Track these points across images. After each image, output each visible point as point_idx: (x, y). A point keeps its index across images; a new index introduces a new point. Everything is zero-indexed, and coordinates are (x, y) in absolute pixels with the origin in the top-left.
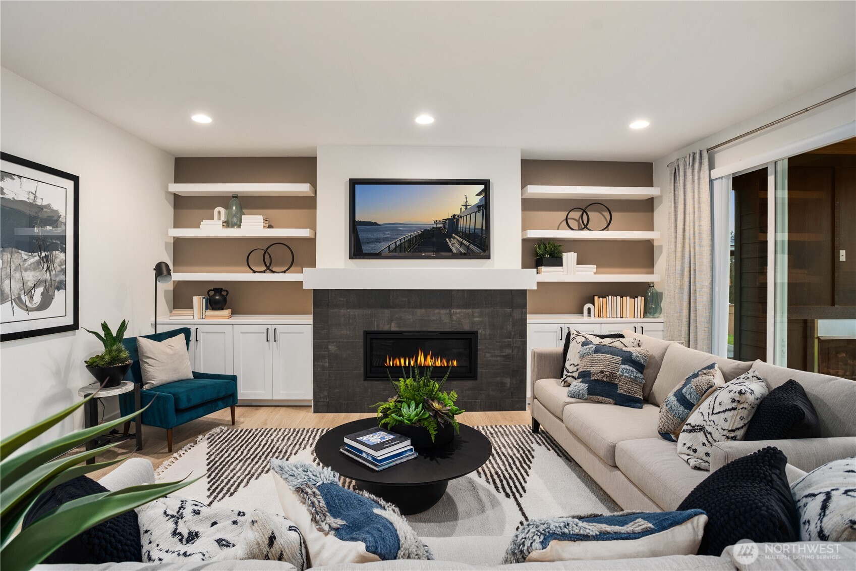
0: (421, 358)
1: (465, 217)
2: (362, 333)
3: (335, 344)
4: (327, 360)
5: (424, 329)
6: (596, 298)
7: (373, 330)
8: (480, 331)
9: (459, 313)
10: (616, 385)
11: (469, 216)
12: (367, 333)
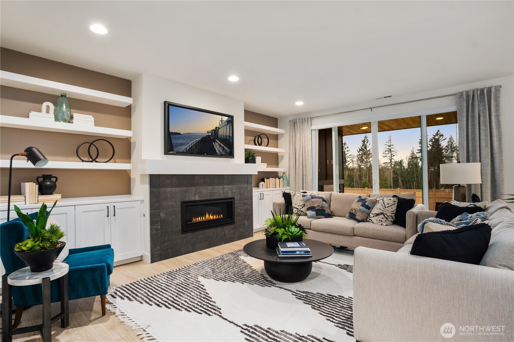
0: (207, 216)
1: (221, 128)
2: (180, 203)
3: (164, 212)
4: (159, 224)
5: (212, 198)
6: (265, 179)
7: (186, 200)
8: (235, 197)
9: (227, 187)
10: (325, 210)
11: (223, 127)
12: (183, 203)
